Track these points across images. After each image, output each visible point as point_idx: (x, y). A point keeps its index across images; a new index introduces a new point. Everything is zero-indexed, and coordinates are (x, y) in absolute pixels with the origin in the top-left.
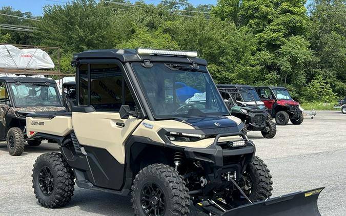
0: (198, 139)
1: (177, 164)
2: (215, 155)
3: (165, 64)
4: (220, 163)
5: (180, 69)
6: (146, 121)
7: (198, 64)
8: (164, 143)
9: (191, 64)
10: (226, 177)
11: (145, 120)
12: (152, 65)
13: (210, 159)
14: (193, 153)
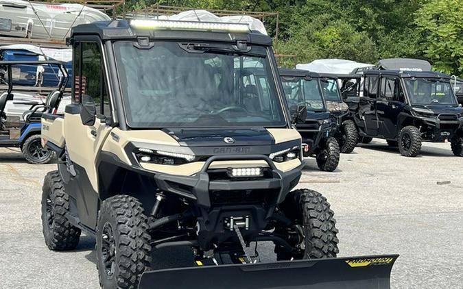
0: (183, 161)
1: (159, 198)
2: (196, 187)
3: (180, 44)
4: (205, 202)
5: (206, 52)
6: (116, 130)
7: (249, 44)
8: (130, 164)
9: (235, 43)
10: (228, 224)
11: (116, 128)
12: (152, 44)
13: (192, 193)
14: (165, 182)
